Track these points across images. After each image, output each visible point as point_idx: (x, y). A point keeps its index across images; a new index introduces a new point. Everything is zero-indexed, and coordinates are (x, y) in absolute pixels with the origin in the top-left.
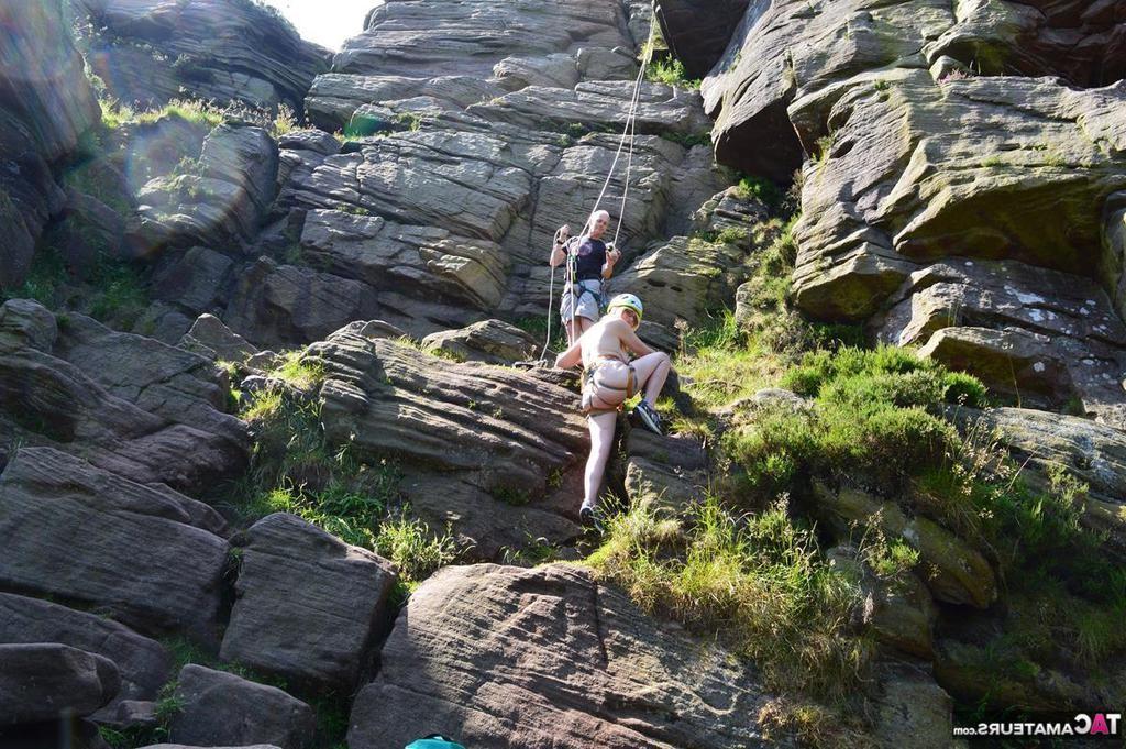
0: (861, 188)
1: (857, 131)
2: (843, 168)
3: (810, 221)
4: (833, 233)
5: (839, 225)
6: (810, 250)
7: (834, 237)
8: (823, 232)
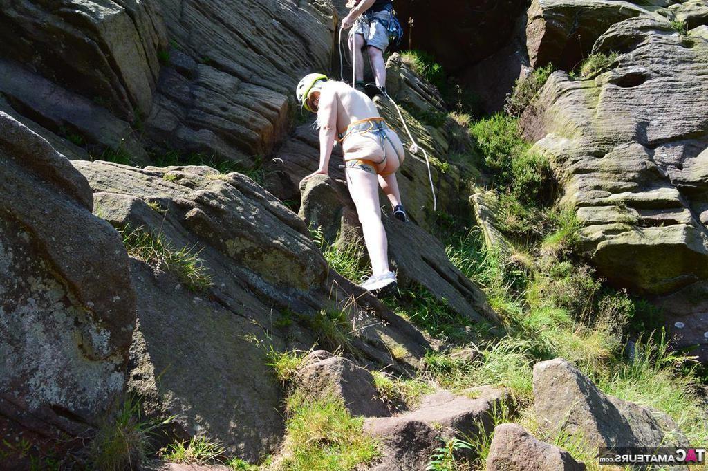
0: (660, 136)
1: (654, 67)
2: (631, 101)
3: (592, 149)
4: (633, 179)
5: (640, 172)
6: (598, 188)
7: (634, 184)
8: (618, 172)
